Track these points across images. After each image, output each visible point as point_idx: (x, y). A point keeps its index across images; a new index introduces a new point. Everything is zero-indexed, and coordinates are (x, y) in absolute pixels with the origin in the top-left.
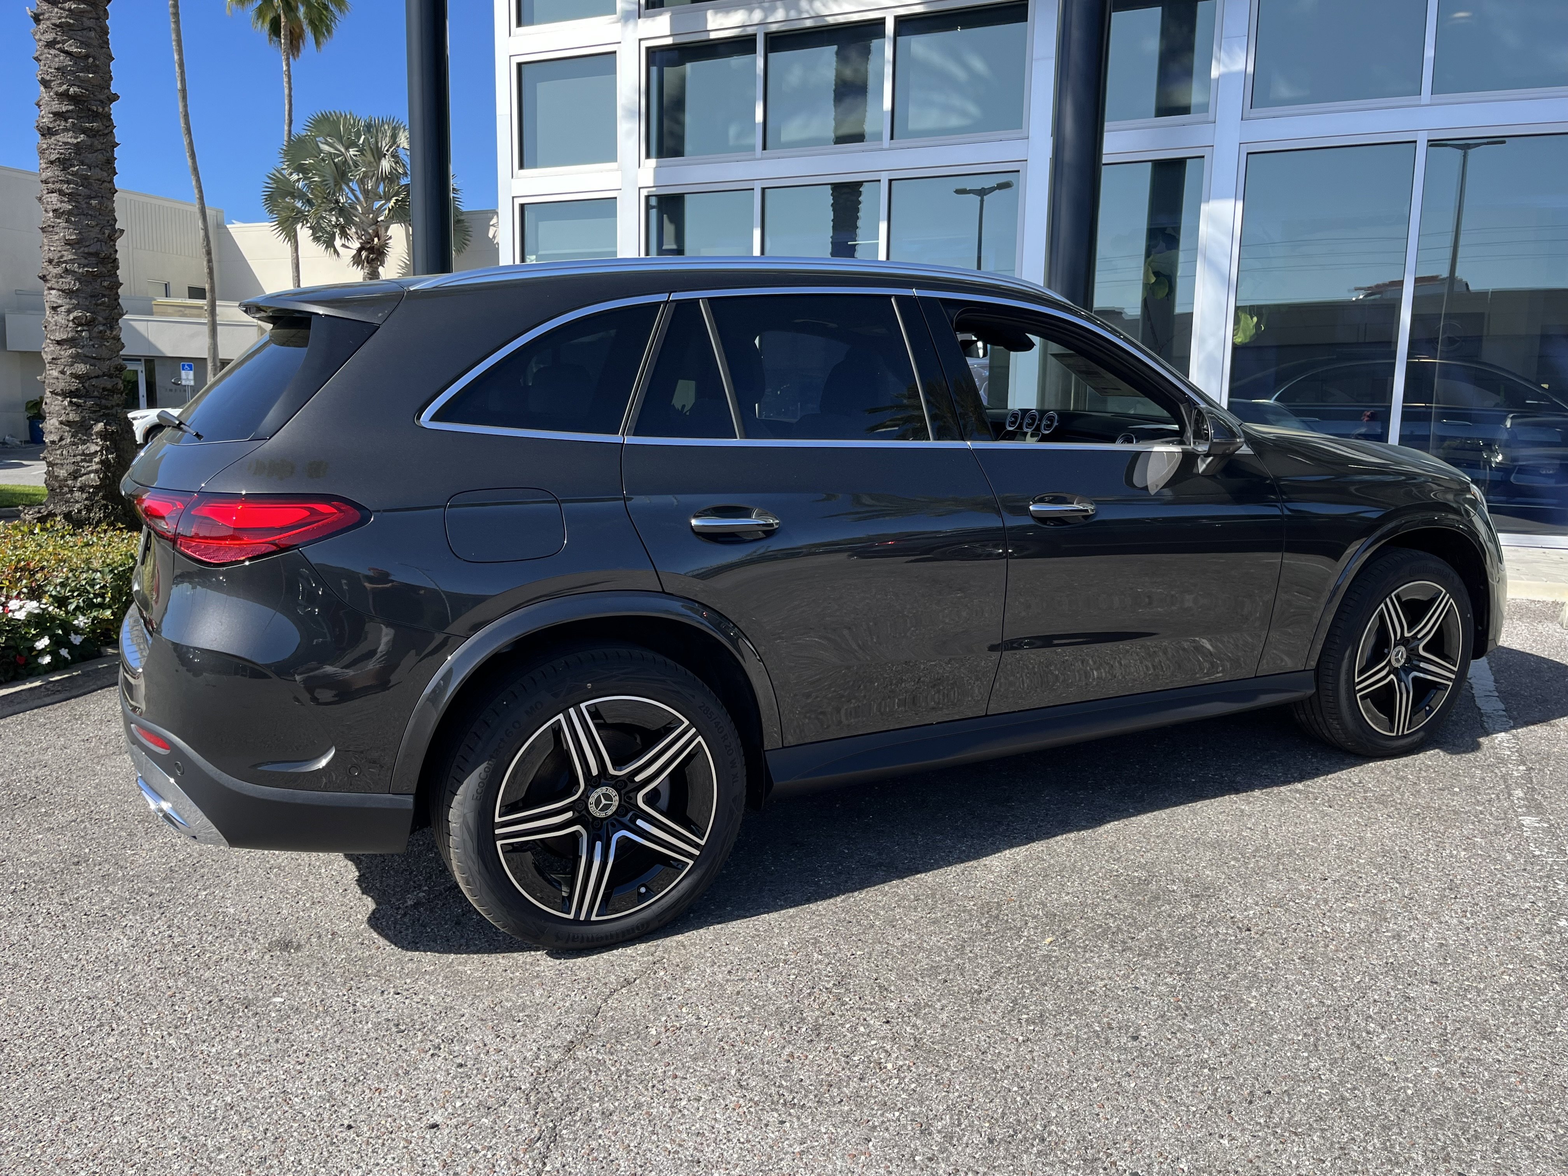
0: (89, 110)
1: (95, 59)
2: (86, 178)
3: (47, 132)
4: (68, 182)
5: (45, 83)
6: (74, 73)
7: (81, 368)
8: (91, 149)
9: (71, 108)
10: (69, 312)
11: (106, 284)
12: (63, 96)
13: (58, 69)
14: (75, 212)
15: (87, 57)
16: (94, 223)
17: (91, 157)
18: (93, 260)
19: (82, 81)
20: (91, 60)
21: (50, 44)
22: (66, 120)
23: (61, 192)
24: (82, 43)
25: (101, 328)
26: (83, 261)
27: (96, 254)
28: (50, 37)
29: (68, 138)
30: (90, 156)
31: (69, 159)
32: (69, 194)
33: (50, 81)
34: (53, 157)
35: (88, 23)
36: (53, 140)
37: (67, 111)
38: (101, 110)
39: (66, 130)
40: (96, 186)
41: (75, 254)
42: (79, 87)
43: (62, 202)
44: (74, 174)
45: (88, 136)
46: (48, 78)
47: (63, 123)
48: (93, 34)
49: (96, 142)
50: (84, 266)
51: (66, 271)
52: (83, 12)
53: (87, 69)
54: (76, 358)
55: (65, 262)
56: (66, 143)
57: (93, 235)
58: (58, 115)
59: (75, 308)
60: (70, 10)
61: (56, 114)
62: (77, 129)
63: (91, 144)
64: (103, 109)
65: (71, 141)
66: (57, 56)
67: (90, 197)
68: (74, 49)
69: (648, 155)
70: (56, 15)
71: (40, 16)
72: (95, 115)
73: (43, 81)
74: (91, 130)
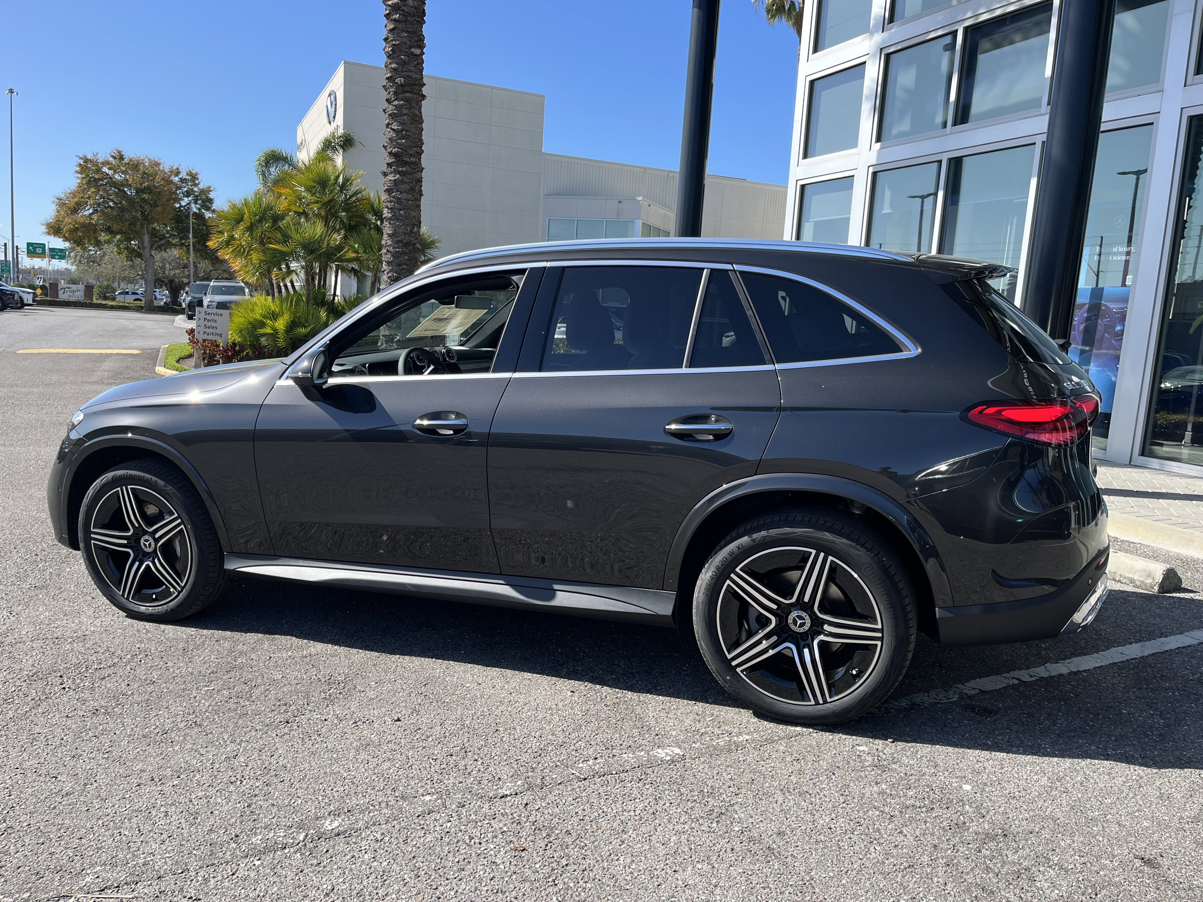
0: (403, 160)
1: (406, 131)
2: (399, 199)
3: (385, 174)
4: (391, 202)
5: (385, 147)
6: (396, 140)
9: (393, 160)
10: (388, 273)
11: (406, 258)
12: (391, 153)
14: (393, 218)
15: (402, 130)
18: (401, 244)
19: (400, 145)
20: (404, 132)
21: (388, 125)
23: (387, 207)
24: (400, 123)
26: (396, 245)
27: (401, 241)
28: (387, 122)
29: (391, 177)
30: (402, 186)
31: (392, 189)
32: (391, 208)
34: (386, 188)
35: (405, 111)
36: (386, 179)
37: (392, 162)
38: (409, 160)
39: (391, 173)
40: (405, 203)
41: (392, 241)
42: (398, 148)
43: (388, 213)
44: (394, 197)
45: (401, 175)
46: (386, 145)
47: (390, 169)
48: (405, 117)
49: (405, 178)
50: (396, 248)
51: (388, 251)
52: (402, 105)
53: (402, 138)
55: (388, 246)
56: (390, 180)
57: (401, 230)
58: (389, 165)
59: (390, 271)
60: (395, 106)
61: (388, 164)
62: (396, 172)
63: (402, 181)
64: (412, 159)
65: (393, 179)
66: (389, 132)
67: (401, 210)
68: (396, 127)
69: (878, 140)
70: (390, 109)
71: (384, 111)
72: (406, 163)
73: (384, 146)
74: (402, 172)
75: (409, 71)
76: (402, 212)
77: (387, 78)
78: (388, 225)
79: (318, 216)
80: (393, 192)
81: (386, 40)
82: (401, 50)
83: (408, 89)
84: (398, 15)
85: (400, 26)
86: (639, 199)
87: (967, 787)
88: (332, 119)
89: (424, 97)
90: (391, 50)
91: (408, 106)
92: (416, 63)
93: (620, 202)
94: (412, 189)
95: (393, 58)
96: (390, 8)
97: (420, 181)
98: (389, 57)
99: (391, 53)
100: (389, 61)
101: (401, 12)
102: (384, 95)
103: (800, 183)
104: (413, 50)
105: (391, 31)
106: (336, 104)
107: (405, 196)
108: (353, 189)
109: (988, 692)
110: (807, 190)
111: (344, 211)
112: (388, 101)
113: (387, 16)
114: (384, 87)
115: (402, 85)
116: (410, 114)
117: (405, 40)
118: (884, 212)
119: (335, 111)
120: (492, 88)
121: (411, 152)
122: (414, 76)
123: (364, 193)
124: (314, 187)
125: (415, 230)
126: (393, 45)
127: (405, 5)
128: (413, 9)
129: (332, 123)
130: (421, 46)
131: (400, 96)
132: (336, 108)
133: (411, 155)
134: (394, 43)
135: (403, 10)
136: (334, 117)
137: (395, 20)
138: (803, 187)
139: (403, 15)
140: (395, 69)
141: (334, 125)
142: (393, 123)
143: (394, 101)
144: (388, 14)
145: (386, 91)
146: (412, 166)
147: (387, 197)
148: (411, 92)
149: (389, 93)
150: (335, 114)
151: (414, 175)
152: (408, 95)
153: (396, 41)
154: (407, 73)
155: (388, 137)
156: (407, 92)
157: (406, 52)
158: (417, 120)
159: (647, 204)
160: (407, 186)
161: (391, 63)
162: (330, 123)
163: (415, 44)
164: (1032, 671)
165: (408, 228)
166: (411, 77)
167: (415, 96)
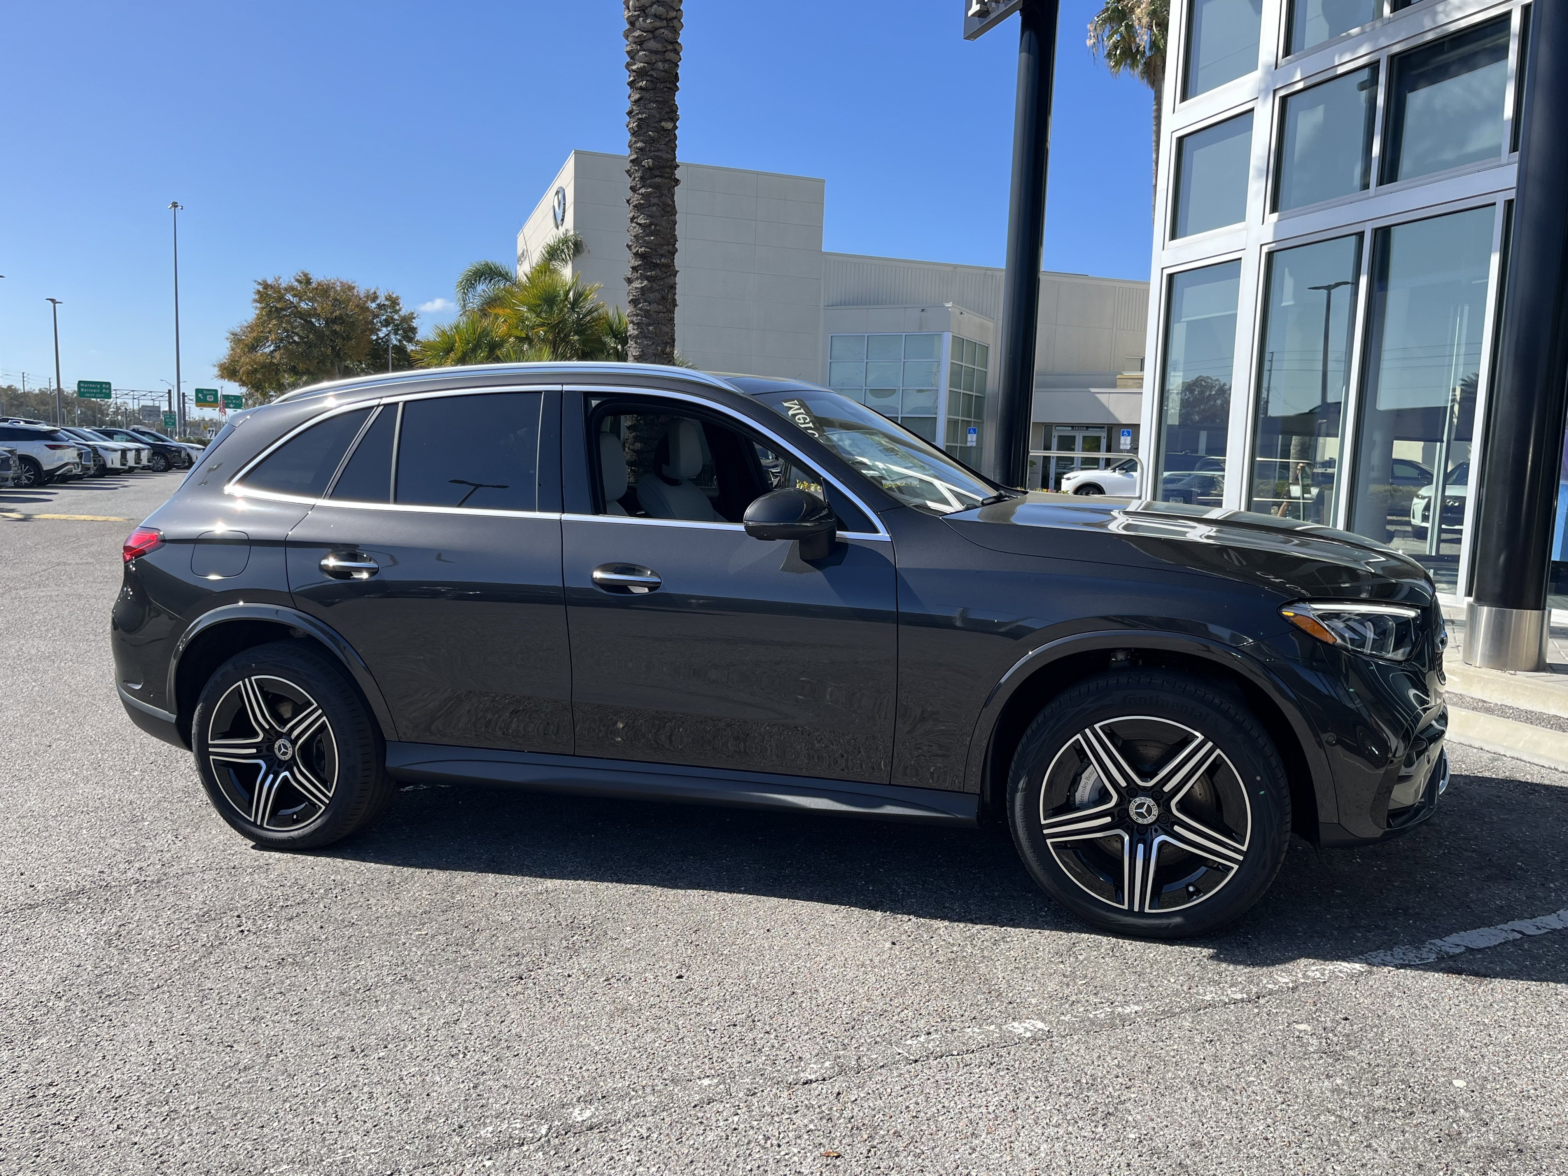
0: (652, 262)
1: (656, 225)
2: (647, 311)
3: (629, 281)
4: (637, 315)
5: (629, 247)
6: (643, 237)
7: (638, 445)
8: (651, 289)
9: (640, 263)
12: (636, 254)
13: (635, 237)
14: (640, 336)
15: (651, 224)
16: (650, 343)
17: (651, 296)
19: (648, 243)
20: (653, 227)
21: (632, 220)
22: (637, 272)
23: (632, 322)
24: (648, 216)
25: (652, 417)
28: (631, 215)
29: (637, 284)
31: (638, 299)
32: (638, 324)
33: (632, 245)
34: (631, 298)
35: (654, 200)
36: (631, 287)
37: (638, 266)
38: (659, 262)
39: (637, 279)
40: (654, 315)
42: (646, 247)
43: (634, 329)
44: (640, 309)
45: (649, 281)
46: (630, 243)
47: (636, 274)
48: (654, 208)
49: (655, 285)
52: (650, 193)
53: (651, 234)
54: (636, 439)
56: (636, 288)
57: (651, 351)
58: (635, 269)
60: (642, 194)
61: (633, 268)
62: (643, 277)
63: (651, 287)
64: (663, 260)
65: (639, 286)
66: (634, 228)
67: (649, 325)
68: (643, 221)
69: (1274, 209)
70: (636, 199)
71: (628, 201)
72: (656, 266)
73: (627, 245)
74: (651, 277)
75: (659, 150)
76: (651, 328)
77: (632, 161)
78: (634, 345)
79: (544, 341)
80: (640, 303)
81: (630, 113)
82: (648, 125)
83: (657, 173)
84: (644, 82)
85: (647, 95)
86: (948, 305)
87: (1459, 1083)
88: (559, 222)
89: (677, 182)
90: (637, 126)
91: (658, 194)
92: (667, 139)
93: (923, 310)
94: (664, 298)
95: (639, 135)
96: (634, 74)
97: (673, 287)
98: (634, 134)
99: (636, 129)
100: (634, 139)
101: (648, 78)
102: (629, 182)
103: (1167, 272)
104: (663, 124)
105: (636, 102)
106: (564, 204)
107: (654, 307)
108: (588, 306)
109: (1480, 950)
110: (1177, 280)
111: (576, 333)
112: (633, 189)
113: (631, 84)
114: (628, 172)
115: (650, 169)
116: (661, 204)
117: (654, 112)
118: (1283, 304)
119: (564, 212)
120: (758, 173)
121: (662, 252)
122: (665, 156)
123: (600, 311)
124: (540, 305)
125: (668, 350)
126: (639, 119)
127: (653, 69)
128: (663, 74)
129: (560, 227)
130: (674, 119)
131: (648, 181)
132: (564, 209)
133: (662, 255)
134: (640, 116)
135: (651, 76)
136: (563, 220)
137: (641, 88)
138: (1171, 277)
139: (652, 81)
140: (641, 149)
141: (562, 230)
142: (637, 218)
143: (640, 188)
144: (632, 82)
145: (630, 176)
146: (664, 269)
147: (633, 309)
148: (661, 176)
149: (634, 179)
150: (564, 216)
151: (666, 280)
152: (658, 180)
153: (642, 113)
154: (656, 153)
155: (633, 234)
156: (656, 176)
157: (655, 127)
158: (669, 210)
159: (958, 312)
160: (656, 294)
161: (636, 142)
162: (557, 228)
163: (666, 117)
164: (1538, 920)
165: (659, 348)
166: (661, 158)
167: (666, 181)
